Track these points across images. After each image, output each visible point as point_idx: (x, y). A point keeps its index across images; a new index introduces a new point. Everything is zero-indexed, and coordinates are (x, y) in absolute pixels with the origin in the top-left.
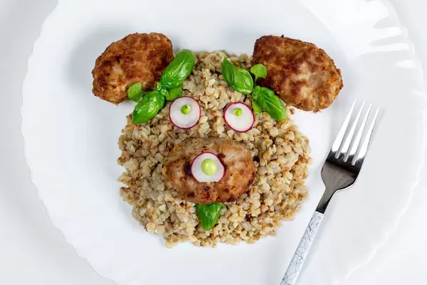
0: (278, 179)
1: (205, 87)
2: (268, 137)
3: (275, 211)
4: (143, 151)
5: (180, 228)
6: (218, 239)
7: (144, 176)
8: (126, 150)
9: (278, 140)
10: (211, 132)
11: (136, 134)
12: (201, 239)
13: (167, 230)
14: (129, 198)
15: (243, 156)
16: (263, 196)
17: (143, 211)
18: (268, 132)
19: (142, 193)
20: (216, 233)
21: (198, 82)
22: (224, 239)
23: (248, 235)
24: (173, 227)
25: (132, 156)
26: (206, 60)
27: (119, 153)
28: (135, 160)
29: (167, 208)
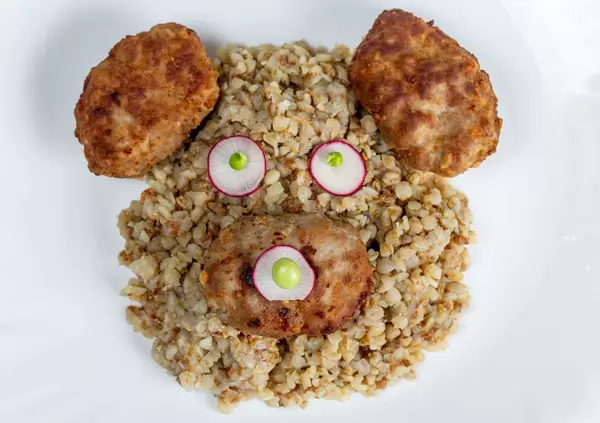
0: (415, 281)
1: (272, 116)
2: (393, 201)
3: (412, 335)
4: (163, 241)
5: (241, 378)
6: (310, 393)
7: (170, 286)
8: (132, 238)
9: (412, 207)
10: (287, 200)
11: (150, 211)
12: (279, 394)
13: (218, 383)
14: (144, 326)
15: (349, 249)
16: (389, 312)
17: (172, 351)
18: (392, 192)
19: (167, 319)
20: (307, 384)
21: (257, 106)
22: (321, 392)
23: (365, 381)
24: (228, 377)
25: (144, 249)
26: (271, 63)
27: (121, 243)
28: (150, 258)
29: (215, 342)
